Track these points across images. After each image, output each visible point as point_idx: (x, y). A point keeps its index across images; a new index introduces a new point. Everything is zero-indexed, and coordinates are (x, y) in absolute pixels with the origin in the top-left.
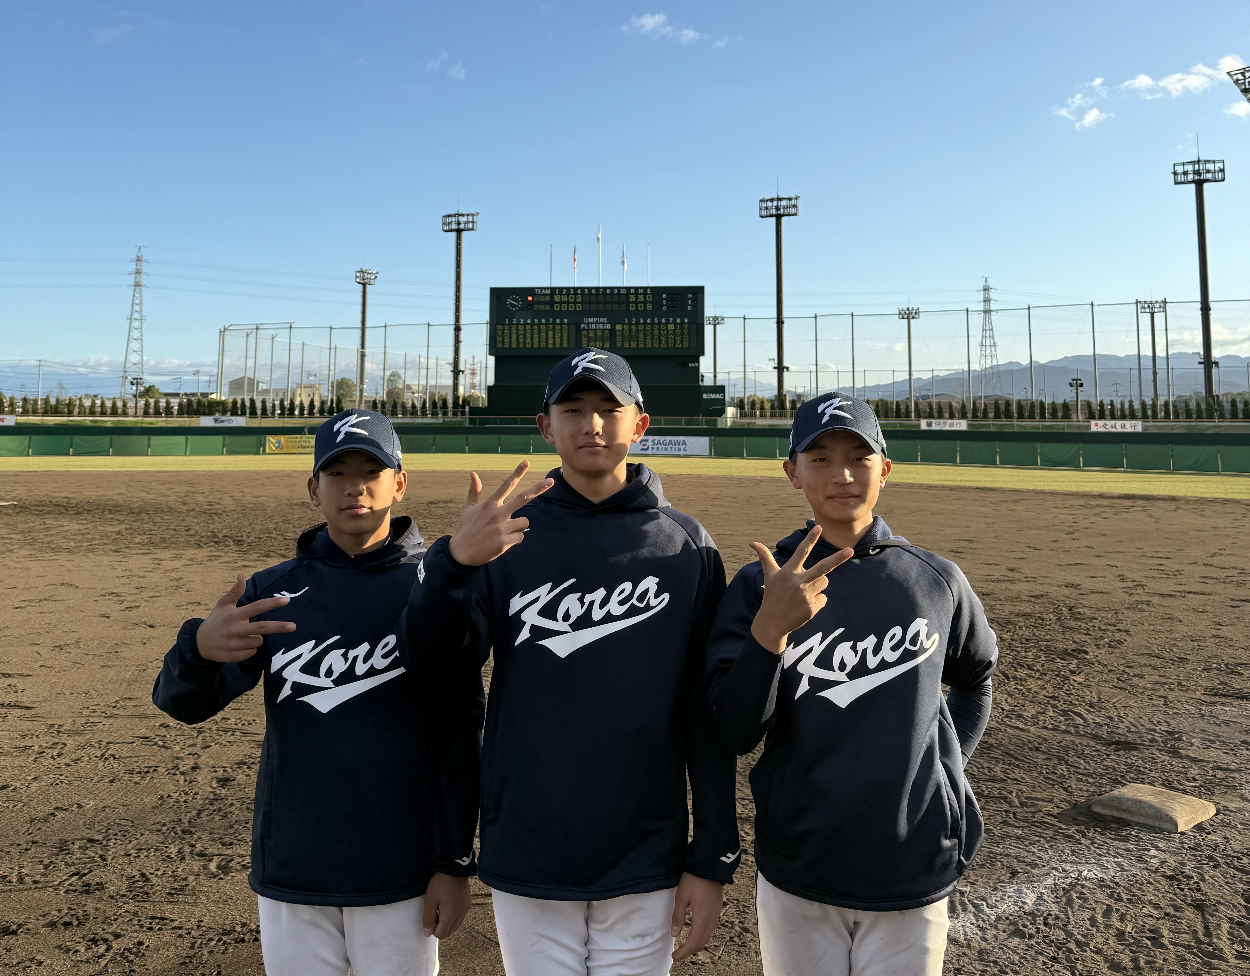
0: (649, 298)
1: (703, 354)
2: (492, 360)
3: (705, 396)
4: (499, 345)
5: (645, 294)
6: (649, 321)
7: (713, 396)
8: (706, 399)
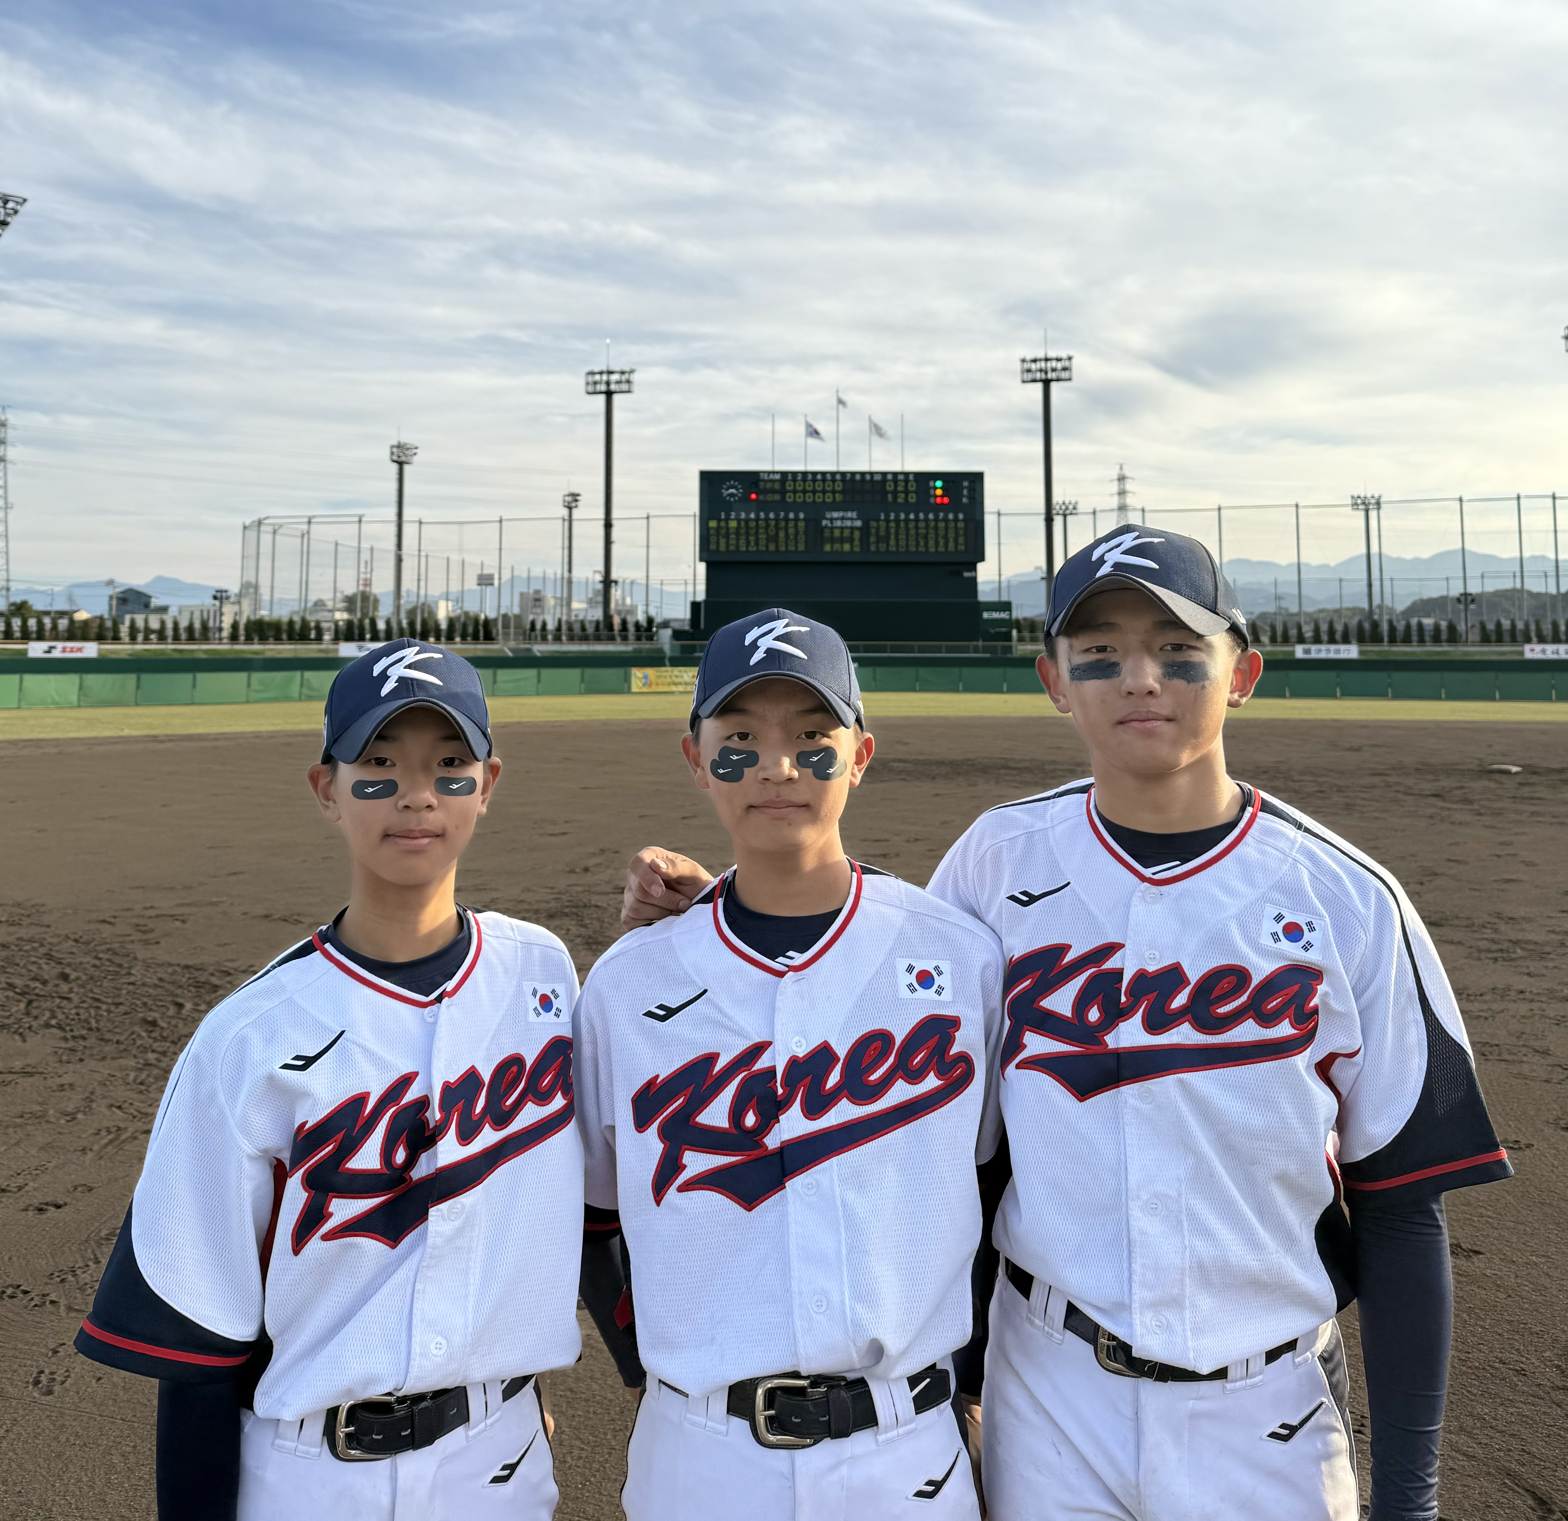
0: (912, 487)
1: (982, 559)
2: (702, 567)
3: (986, 615)
4: (713, 547)
5: (907, 481)
6: (912, 516)
7: (996, 615)
8: (988, 620)
